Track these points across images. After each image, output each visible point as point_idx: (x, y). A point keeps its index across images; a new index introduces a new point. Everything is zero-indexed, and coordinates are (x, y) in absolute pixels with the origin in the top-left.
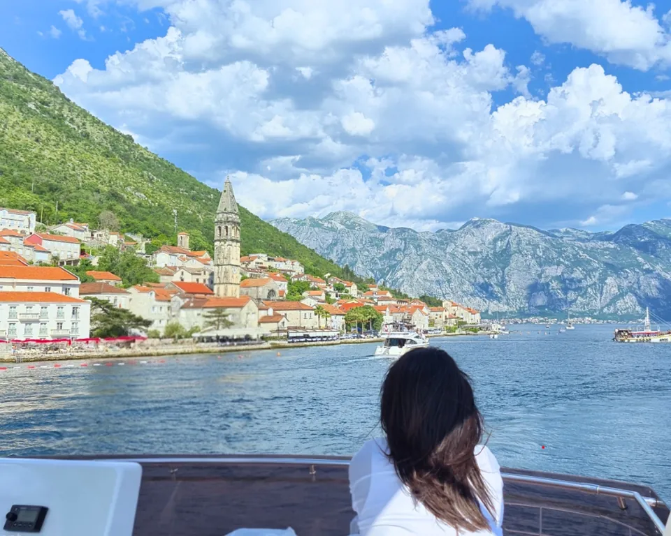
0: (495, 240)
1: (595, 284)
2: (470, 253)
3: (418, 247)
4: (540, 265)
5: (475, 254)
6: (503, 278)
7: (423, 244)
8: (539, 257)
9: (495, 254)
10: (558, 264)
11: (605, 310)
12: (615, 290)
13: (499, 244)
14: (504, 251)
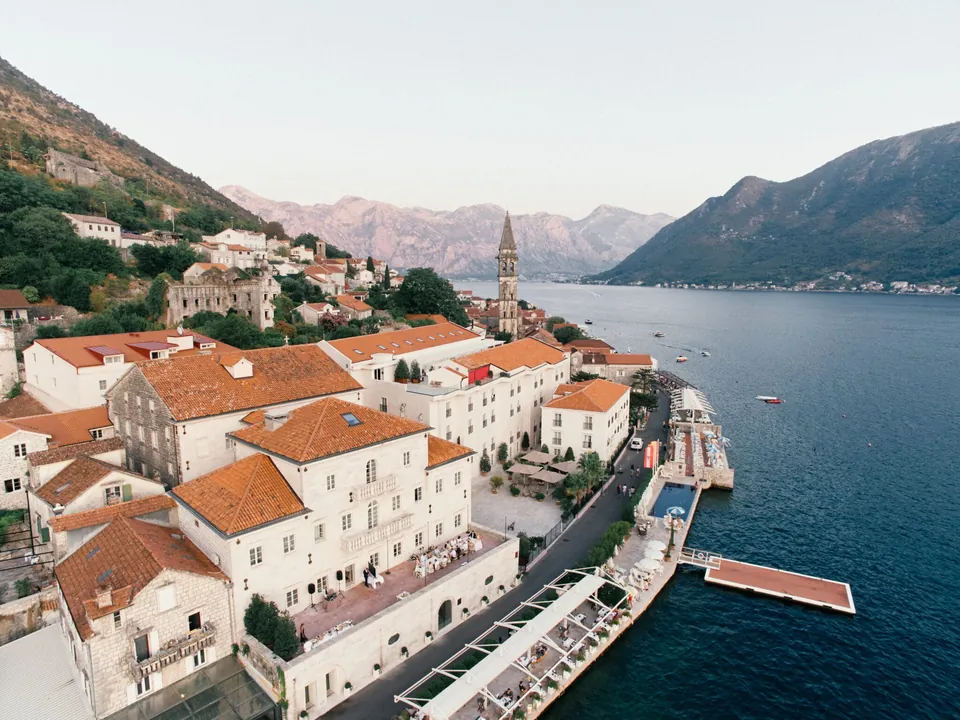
0: (364, 215)
1: (438, 251)
2: (344, 225)
3: (301, 219)
4: (399, 236)
5: (348, 225)
6: (370, 245)
7: (306, 216)
8: (398, 230)
9: (363, 226)
10: (413, 235)
11: (446, 271)
12: (453, 257)
13: (367, 217)
14: (370, 224)
